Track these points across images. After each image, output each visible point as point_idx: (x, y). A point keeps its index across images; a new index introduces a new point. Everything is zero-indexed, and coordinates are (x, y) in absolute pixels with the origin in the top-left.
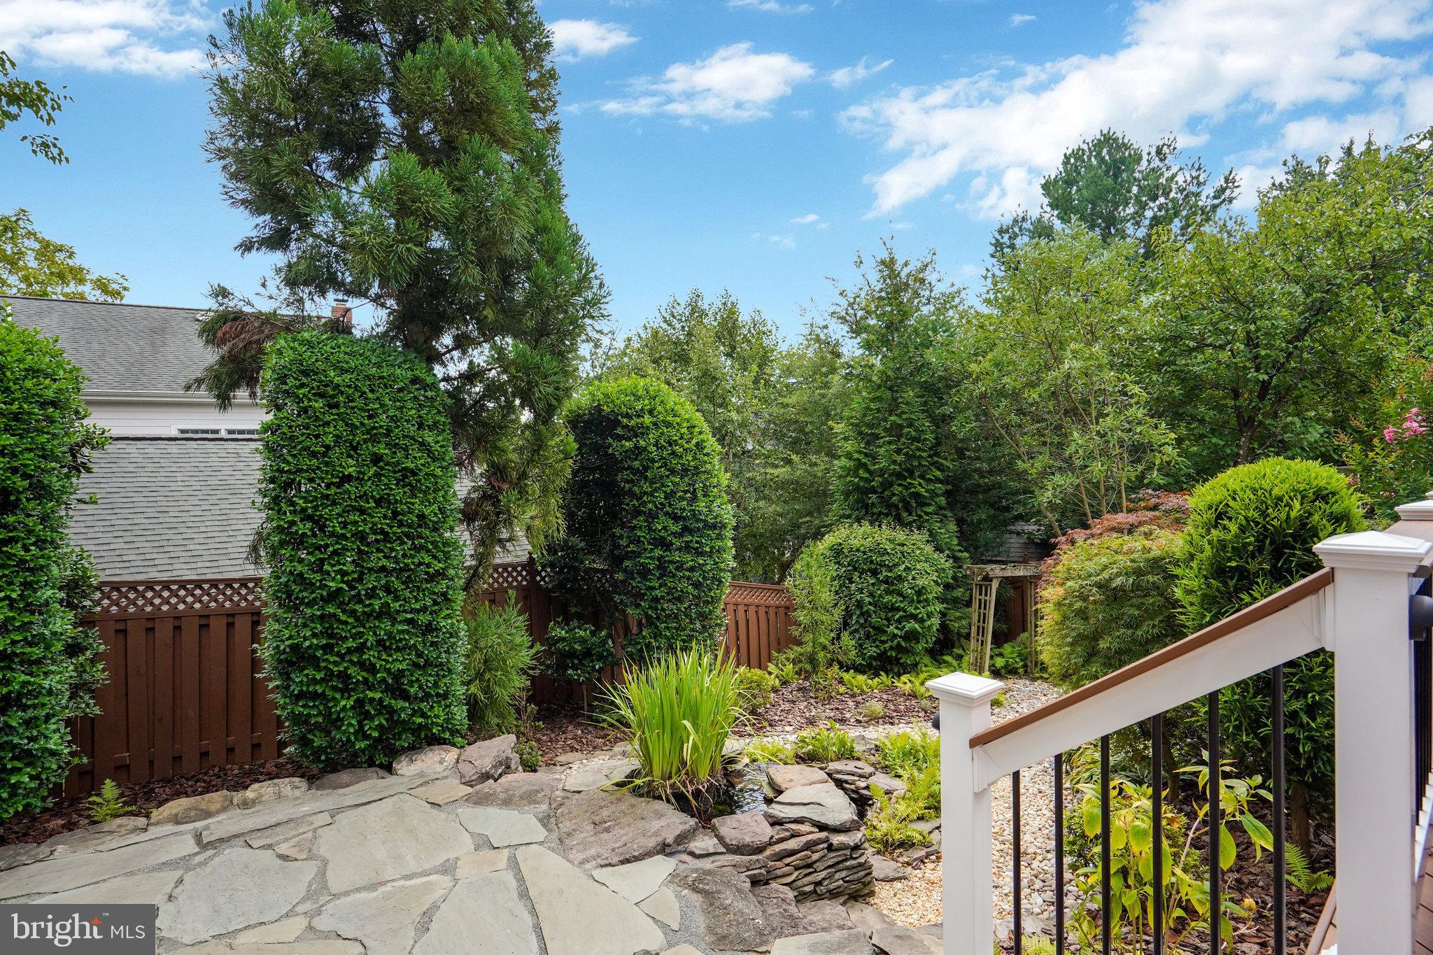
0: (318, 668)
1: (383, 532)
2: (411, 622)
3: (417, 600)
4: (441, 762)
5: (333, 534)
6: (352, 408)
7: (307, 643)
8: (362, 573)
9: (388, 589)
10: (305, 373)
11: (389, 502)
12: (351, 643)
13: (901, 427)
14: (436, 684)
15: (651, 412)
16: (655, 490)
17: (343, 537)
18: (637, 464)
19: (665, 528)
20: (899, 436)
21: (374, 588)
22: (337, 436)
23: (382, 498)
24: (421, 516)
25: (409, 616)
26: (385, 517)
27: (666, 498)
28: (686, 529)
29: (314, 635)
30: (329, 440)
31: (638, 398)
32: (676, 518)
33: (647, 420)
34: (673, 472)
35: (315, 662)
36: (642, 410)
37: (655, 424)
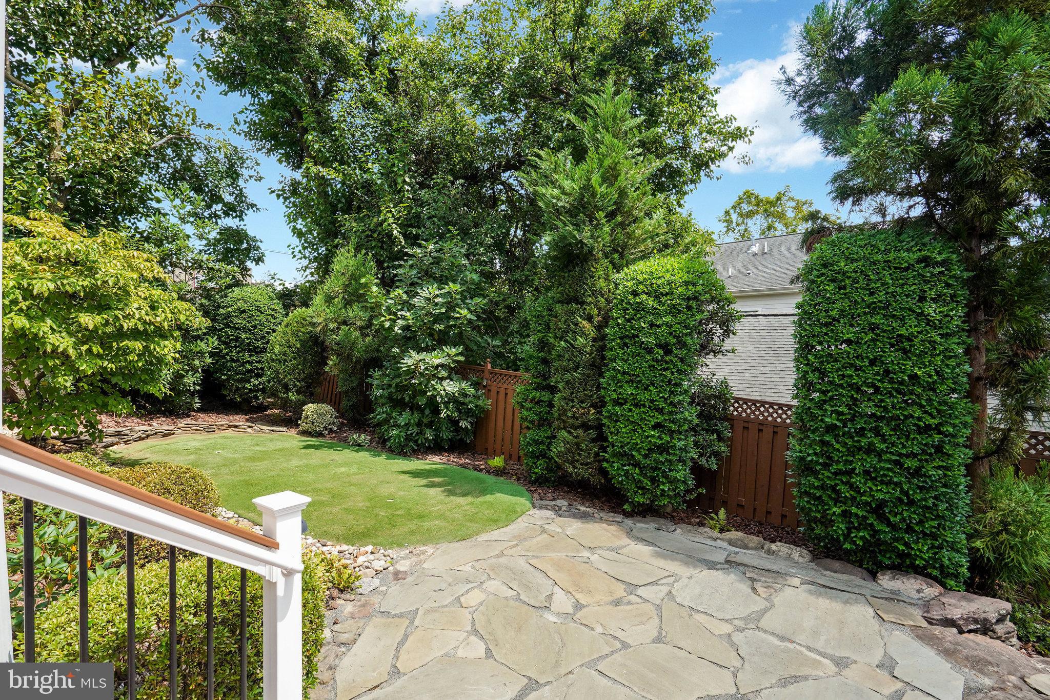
0: (817, 478)
1: (873, 385)
2: (897, 463)
3: (904, 446)
4: (919, 591)
5: (831, 383)
6: (856, 288)
7: (809, 458)
8: (854, 416)
9: (877, 432)
10: (825, 266)
11: (883, 363)
12: (841, 467)
14: (921, 522)
17: (841, 386)
21: (863, 429)
22: (842, 311)
23: (876, 358)
24: (914, 377)
25: (894, 458)
26: (877, 374)
29: (816, 454)
30: (834, 313)
35: (815, 474)
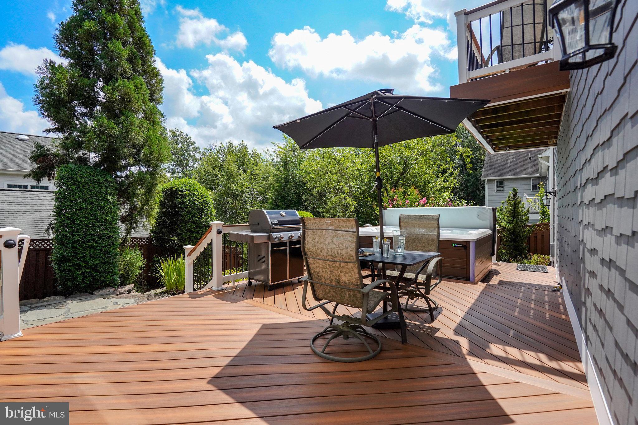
0: (70, 263)
1: (93, 224)
2: (101, 250)
3: (103, 244)
4: (109, 291)
5: (77, 224)
6: (85, 188)
7: (67, 255)
8: (86, 235)
9: (94, 240)
10: (70, 178)
11: (95, 216)
12: (81, 255)
13: (286, 196)
14: (108, 269)
15: (189, 190)
16: (188, 214)
17: (80, 225)
18: (183, 206)
19: (191, 226)
20: (285, 199)
21: (89, 239)
22: (79, 196)
23: (93, 214)
24: (106, 220)
25: (100, 248)
26: (94, 220)
27: (192, 217)
28: (197, 227)
29: (69, 253)
30: (77, 197)
31: (185, 185)
32: (194, 223)
33: (187, 193)
34: (194, 209)
35: (69, 260)
36: (186, 189)
37: (190, 194)
